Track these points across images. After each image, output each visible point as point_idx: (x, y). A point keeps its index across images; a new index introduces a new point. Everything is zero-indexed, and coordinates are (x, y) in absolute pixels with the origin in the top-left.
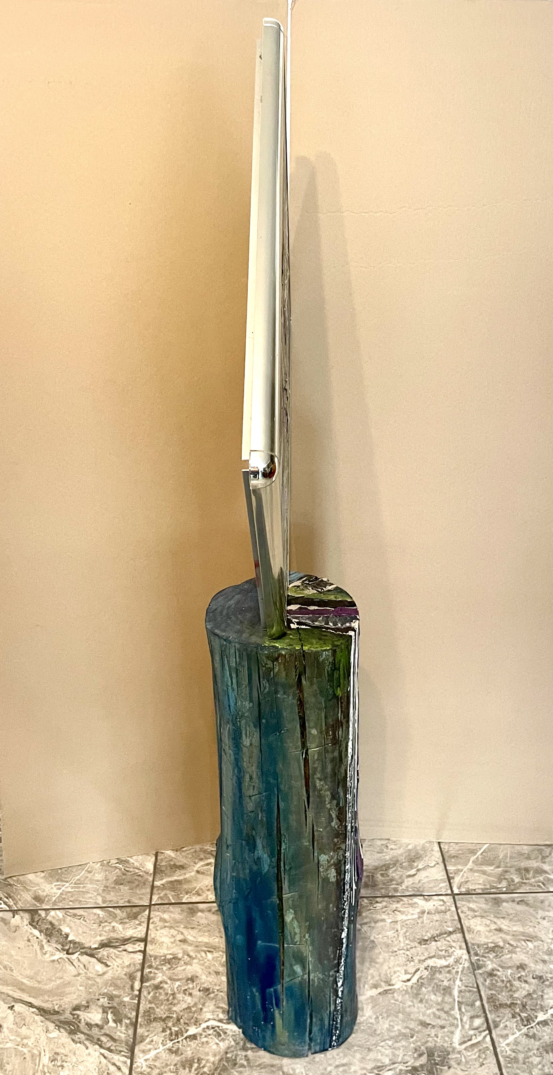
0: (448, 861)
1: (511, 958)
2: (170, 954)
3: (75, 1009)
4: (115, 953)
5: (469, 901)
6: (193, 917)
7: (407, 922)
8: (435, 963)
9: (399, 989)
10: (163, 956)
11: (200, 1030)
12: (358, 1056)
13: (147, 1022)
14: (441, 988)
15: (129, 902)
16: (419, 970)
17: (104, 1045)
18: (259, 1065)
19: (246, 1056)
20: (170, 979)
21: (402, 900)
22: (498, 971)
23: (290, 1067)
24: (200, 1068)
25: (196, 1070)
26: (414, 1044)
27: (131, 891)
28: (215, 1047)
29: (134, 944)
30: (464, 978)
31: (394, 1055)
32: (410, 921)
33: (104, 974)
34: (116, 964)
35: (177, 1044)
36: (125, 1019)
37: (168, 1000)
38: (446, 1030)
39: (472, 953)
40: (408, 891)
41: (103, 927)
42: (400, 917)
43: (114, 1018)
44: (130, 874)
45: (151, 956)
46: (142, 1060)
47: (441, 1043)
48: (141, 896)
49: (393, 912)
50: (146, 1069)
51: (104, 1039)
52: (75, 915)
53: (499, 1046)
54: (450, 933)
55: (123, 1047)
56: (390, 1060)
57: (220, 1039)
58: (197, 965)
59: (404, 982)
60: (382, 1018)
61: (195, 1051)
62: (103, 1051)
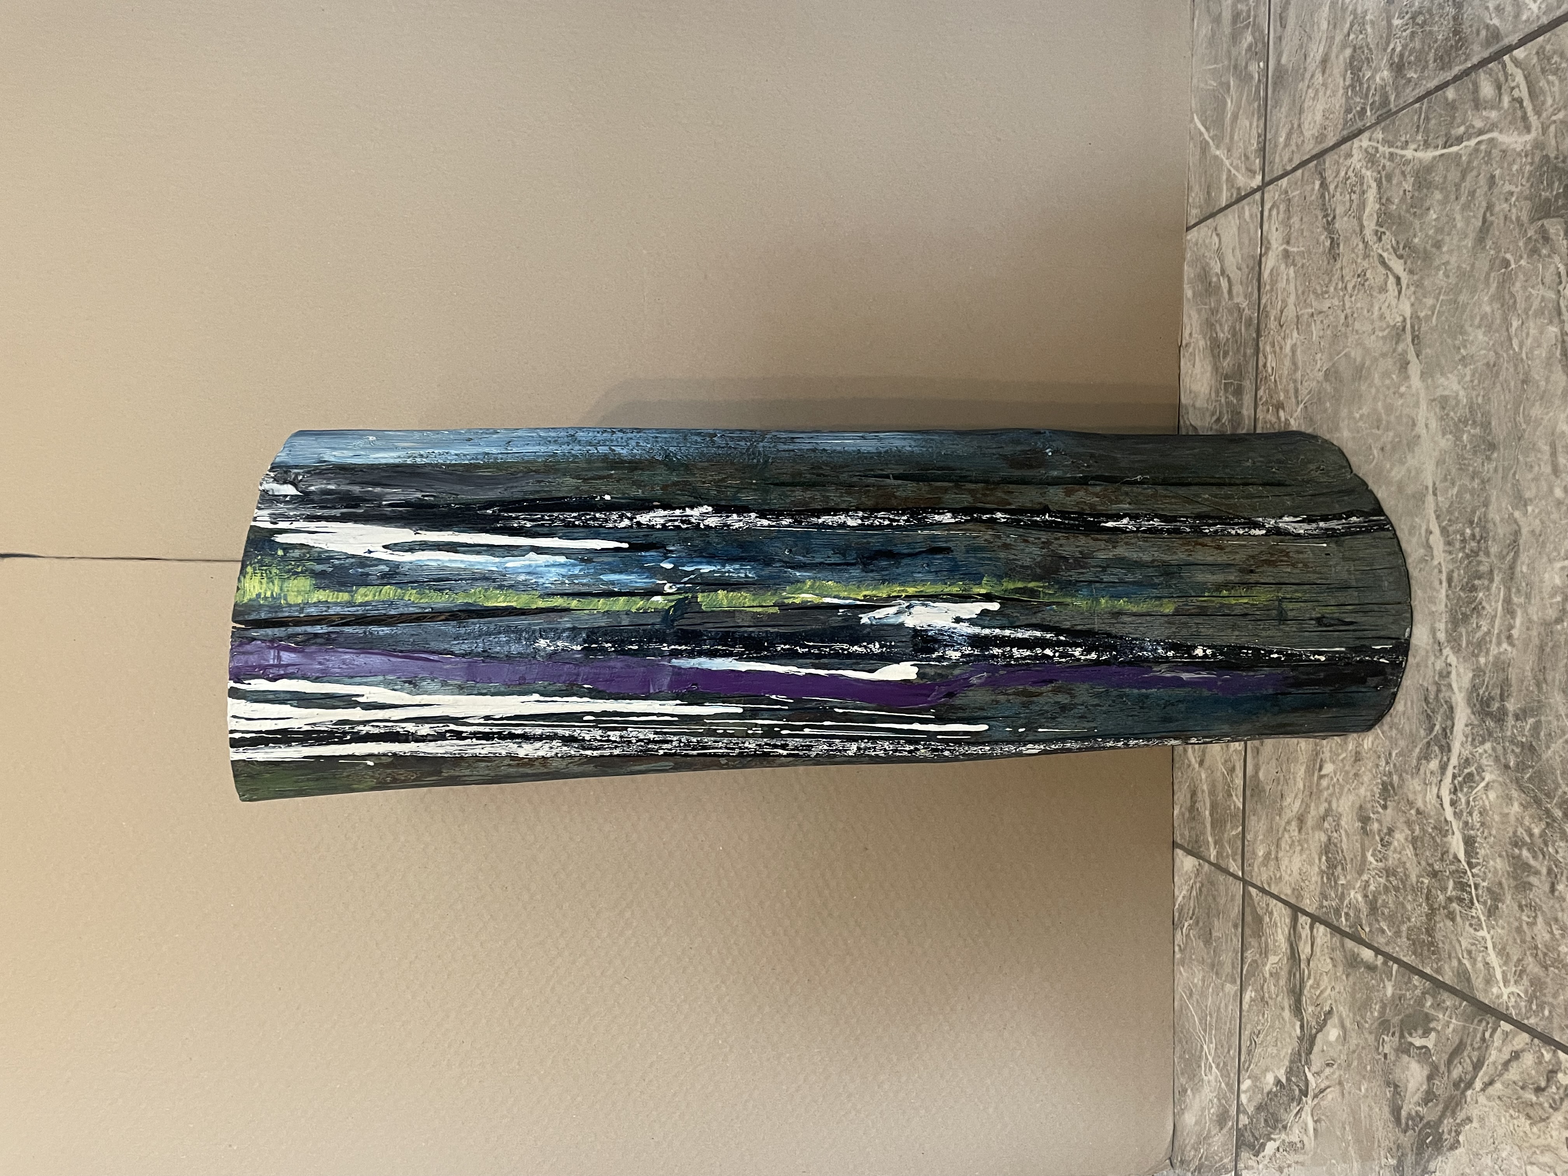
0: (1214, 207)
1: (1372, 23)
2: (1320, 859)
3: (1398, 1120)
4: (1311, 987)
5: (1276, 146)
6: (1264, 791)
7: (1300, 292)
8: (1372, 215)
9: (1412, 305)
10: (1322, 877)
11: (1456, 825)
12: (1536, 411)
13: (1433, 953)
14: (1416, 194)
15: (1235, 926)
16: (1381, 256)
17: (1468, 1077)
18: (1538, 685)
19: (1517, 717)
20: (1360, 873)
21: (1265, 306)
22: (1394, 49)
23: (1547, 602)
24: (1532, 843)
25: (1535, 857)
26: (1521, 257)
27: (1221, 916)
28: (1492, 795)
29: (1300, 937)
30: (1403, 139)
31: (1540, 312)
32: (1298, 283)
33: (1343, 1026)
34: (1329, 990)
35: (1480, 892)
36: (1424, 1006)
37: (1397, 889)
38: (1497, 173)
39: (1360, 124)
40: (1252, 293)
41: (1271, 998)
42: (1290, 312)
43: (1420, 1032)
44: (1197, 910)
45: (1321, 906)
46: (1506, 992)
47: (1524, 182)
48: (1229, 898)
49: (1281, 326)
50: (1523, 988)
51: (1456, 1073)
52: (1249, 1052)
53: (1538, 18)
54: (1324, 185)
55: (1475, 1029)
56: (1551, 322)
57: (1477, 778)
58: (1342, 802)
59: (1400, 292)
60: (1465, 347)
61: (1498, 848)
62: (1478, 1085)
